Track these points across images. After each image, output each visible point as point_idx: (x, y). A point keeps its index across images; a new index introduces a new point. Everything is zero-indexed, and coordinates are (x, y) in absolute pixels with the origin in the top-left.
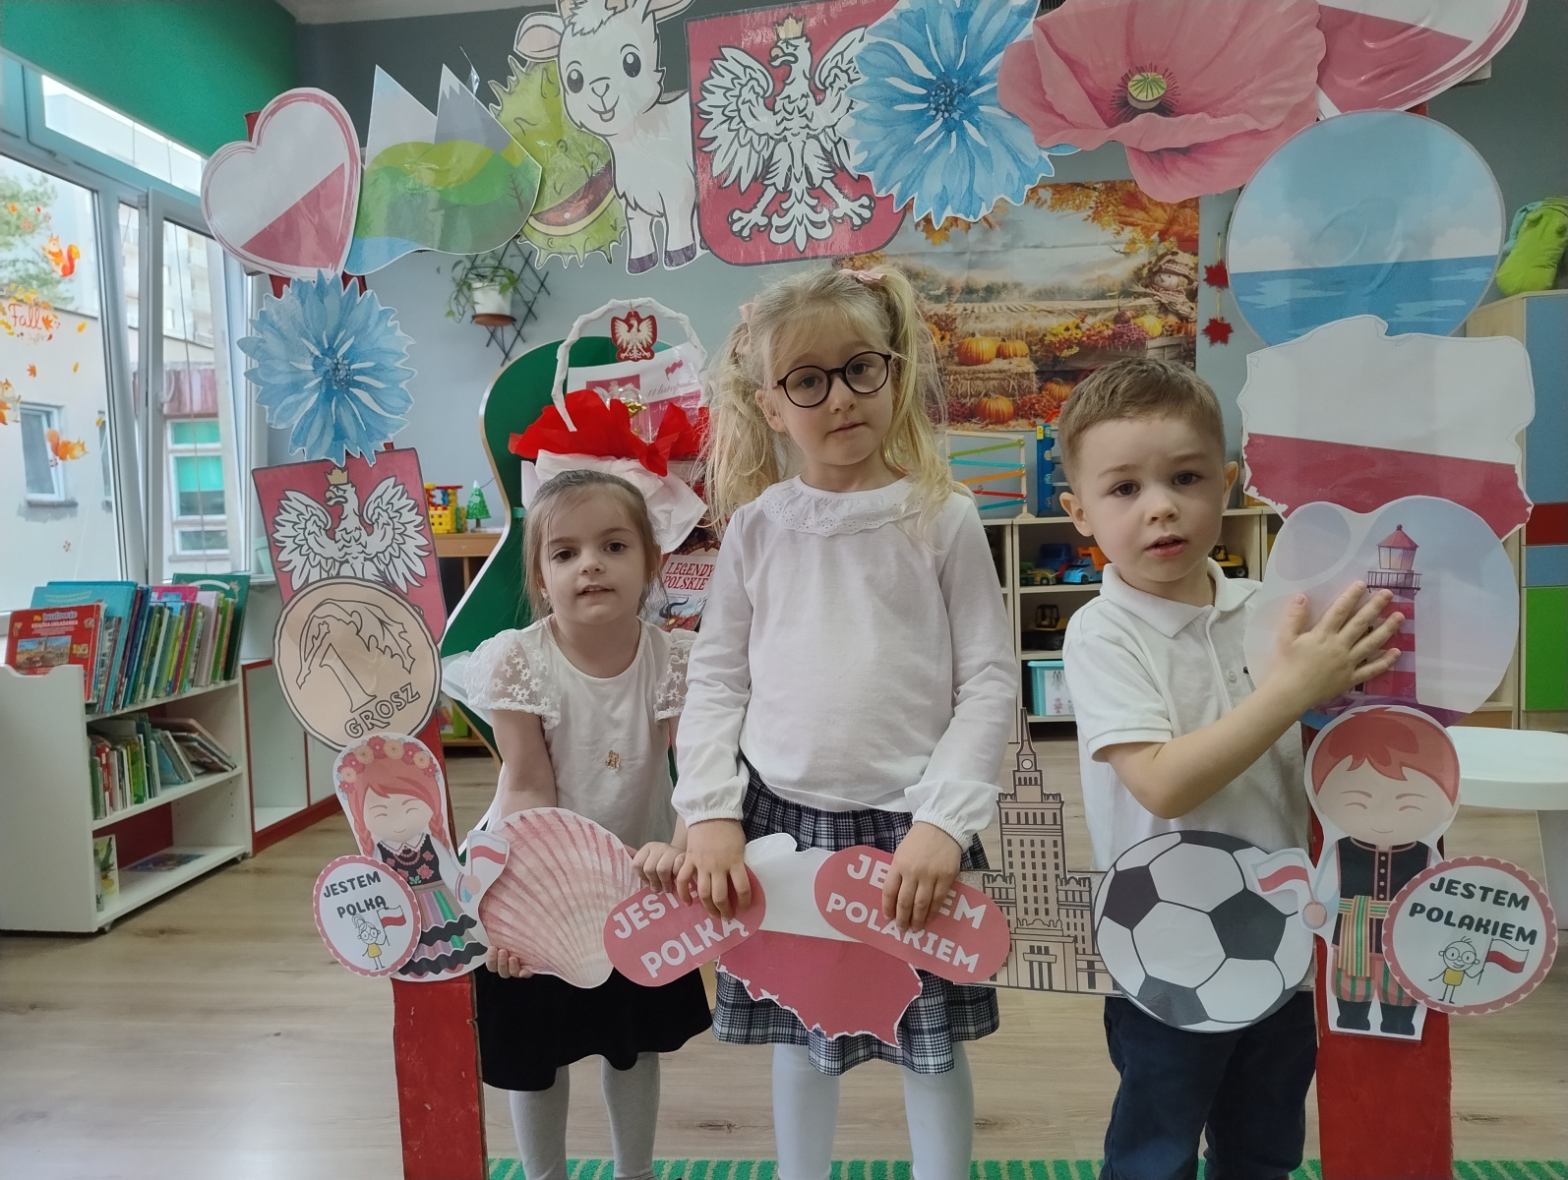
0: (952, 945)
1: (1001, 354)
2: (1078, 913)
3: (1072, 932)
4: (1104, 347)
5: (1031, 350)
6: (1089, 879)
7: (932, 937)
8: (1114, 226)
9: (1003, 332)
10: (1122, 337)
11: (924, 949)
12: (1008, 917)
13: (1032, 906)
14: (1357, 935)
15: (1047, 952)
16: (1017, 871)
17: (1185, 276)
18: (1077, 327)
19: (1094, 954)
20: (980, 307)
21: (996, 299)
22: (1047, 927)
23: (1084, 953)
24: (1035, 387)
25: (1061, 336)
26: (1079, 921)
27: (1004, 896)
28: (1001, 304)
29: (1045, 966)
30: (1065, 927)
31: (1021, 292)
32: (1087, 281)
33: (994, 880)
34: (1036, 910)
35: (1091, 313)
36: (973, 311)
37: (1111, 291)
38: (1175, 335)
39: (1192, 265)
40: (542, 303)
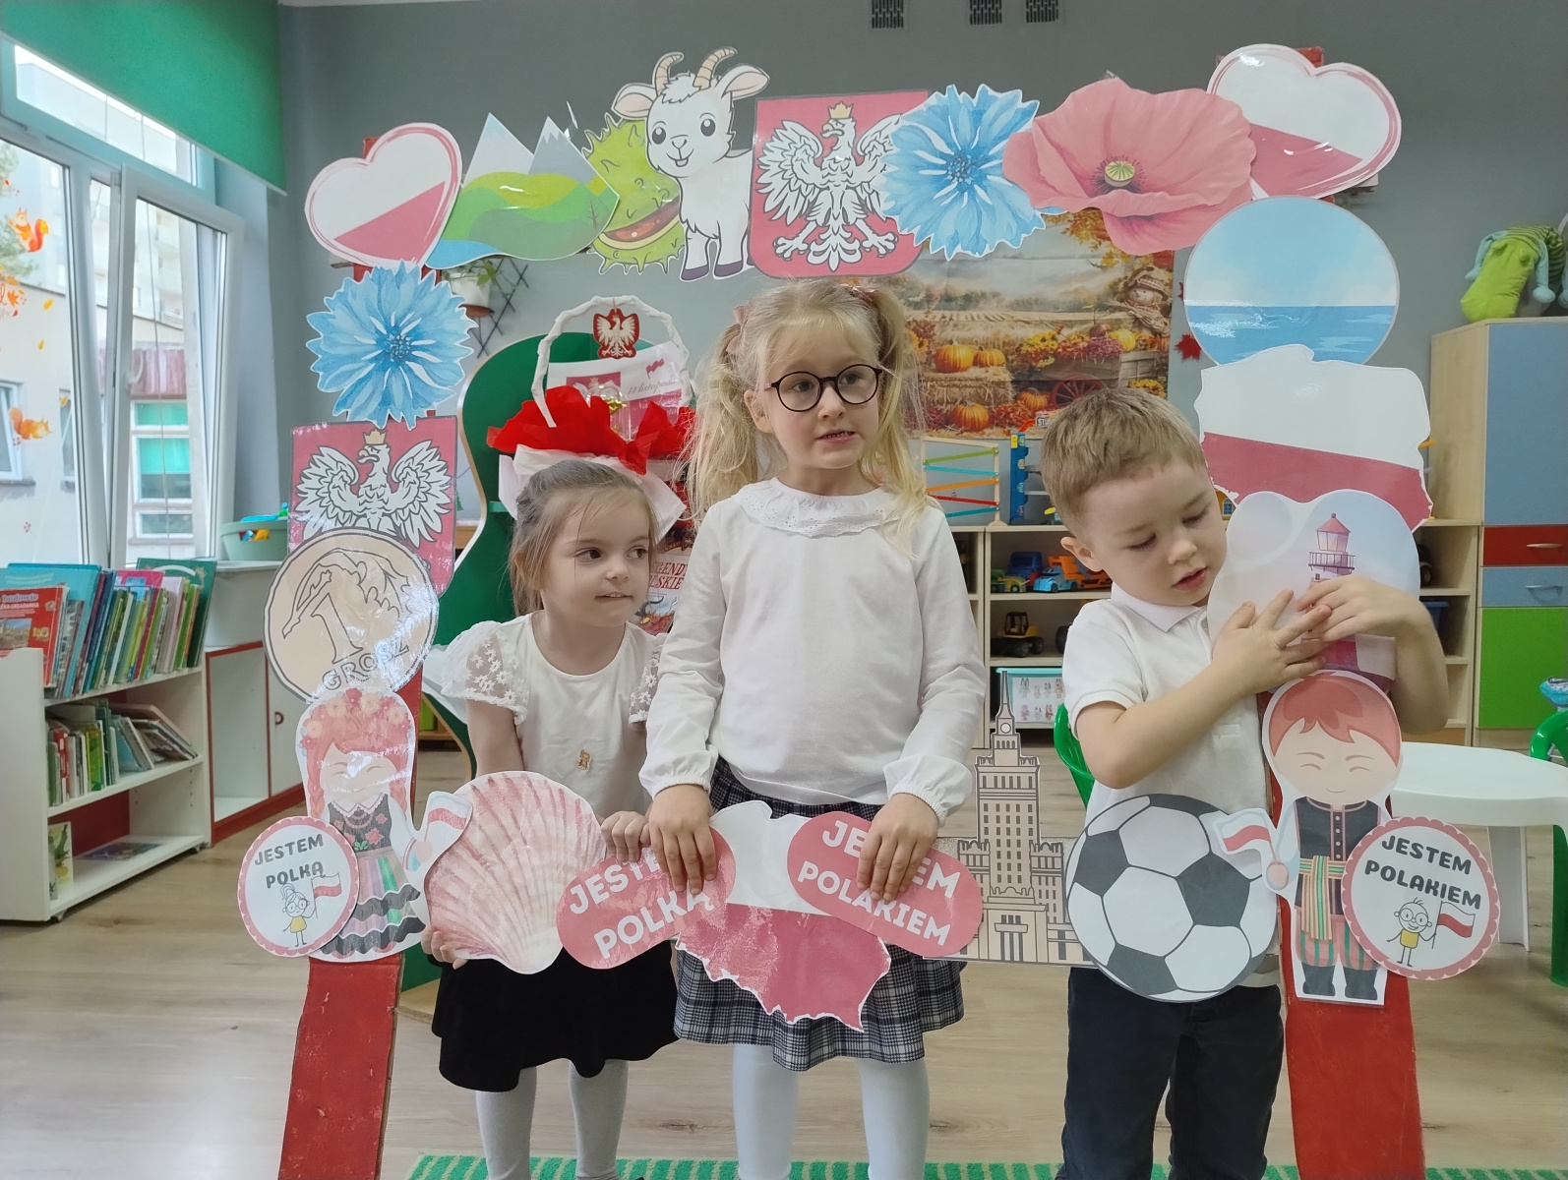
0: (924, 916)
1: (978, 362)
2: (1050, 880)
3: (1044, 901)
4: (1078, 359)
5: (1007, 359)
6: (1061, 844)
7: (904, 908)
8: (1092, 240)
9: (980, 341)
10: (1096, 349)
11: (895, 922)
12: (981, 885)
13: (1005, 873)
14: (1318, 896)
15: (1018, 922)
16: (992, 837)
17: (1160, 292)
18: (1053, 338)
19: (1065, 923)
20: (958, 316)
21: (974, 307)
22: (1019, 895)
23: (1055, 923)
24: (1010, 396)
25: (1037, 347)
26: (1050, 888)
27: (978, 863)
28: (980, 313)
29: (1016, 936)
30: (1037, 895)
31: (999, 302)
32: (1065, 293)
33: (969, 847)
34: (1009, 877)
35: (1068, 326)
36: (951, 319)
37: (1086, 304)
38: (1149, 350)
39: (1167, 281)
40: (520, 296)
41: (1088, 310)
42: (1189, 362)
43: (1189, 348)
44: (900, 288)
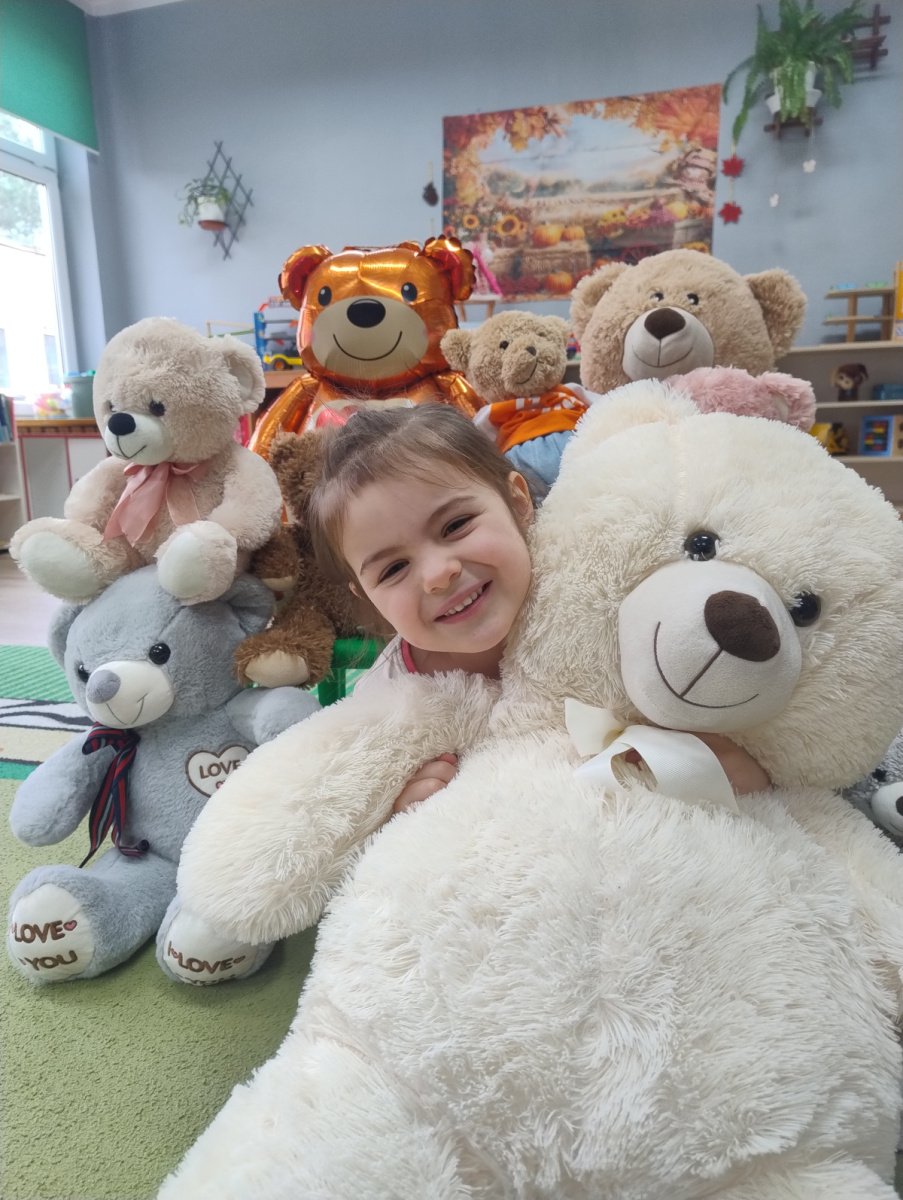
1: (564, 238)
4: (643, 229)
5: (587, 234)
8: (652, 130)
9: (566, 220)
10: (657, 220)
17: (706, 169)
18: (623, 213)
20: (550, 201)
21: (562, 193)
24: (589, 263)
25: (609, 221)
28: (567, 198)
31: (581, 187)
32: (631, 175)
35: (633, 202)
36: (544, 204)
37: (648, 183)
38: (698, 218)
39: (712, 159)
40: (249, 213)
41: (649, 188)
42: (731, 226)
43: (731, 213)
44: (506, 183)
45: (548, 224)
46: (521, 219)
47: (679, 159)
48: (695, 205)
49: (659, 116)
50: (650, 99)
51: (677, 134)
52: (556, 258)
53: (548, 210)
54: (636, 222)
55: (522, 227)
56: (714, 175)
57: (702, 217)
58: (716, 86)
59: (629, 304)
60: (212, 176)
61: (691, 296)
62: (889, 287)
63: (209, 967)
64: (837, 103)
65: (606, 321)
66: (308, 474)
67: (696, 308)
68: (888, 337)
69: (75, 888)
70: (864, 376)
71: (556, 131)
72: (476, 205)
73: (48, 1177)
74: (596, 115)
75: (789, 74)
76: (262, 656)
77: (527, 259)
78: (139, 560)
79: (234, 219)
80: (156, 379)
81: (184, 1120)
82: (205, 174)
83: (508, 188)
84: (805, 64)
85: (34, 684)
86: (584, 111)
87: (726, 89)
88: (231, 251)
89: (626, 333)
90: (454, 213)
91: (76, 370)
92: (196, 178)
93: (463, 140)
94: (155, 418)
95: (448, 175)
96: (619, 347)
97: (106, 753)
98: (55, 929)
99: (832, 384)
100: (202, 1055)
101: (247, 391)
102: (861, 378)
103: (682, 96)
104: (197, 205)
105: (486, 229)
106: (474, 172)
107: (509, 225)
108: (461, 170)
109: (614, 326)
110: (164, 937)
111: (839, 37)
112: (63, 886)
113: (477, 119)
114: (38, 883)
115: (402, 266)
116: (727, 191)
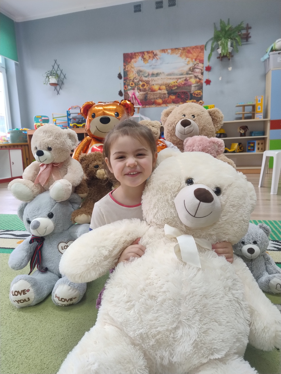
1: (160, 89)
4: (182, 87)
5: (166, 88)
8: (185, 58)
9: (160, 84)
10: (186, 84)
17: (201, 69)
18: (177, 82)
20: (155, 78)
21: (159, 76)
24: (167, 97)
25: (173, 85)
31: (164, 74)
32: (179, 71)
35: (180, 79)
37: (184, 73)
38: (198, 83)
39: (202, 66)
40: (65, 81)
41: (184, 75)
42: (208, 86)
43: (208, 82)
44: (142, 73)
45: (155, 85)
46: (147, 84)
47: (193, 66)
48: (198, 80)
49: (187, 54)
50: (184, 49)
51: (192, 59)
52: (157, 95)
53: (155, 81)
54: (180, 85)
55: (147, 86)
56: (203, 71)
57: (200, 83)
58: (203, 45)
59: (176, 117)
60: (53, 70)
61: (193, 116)
62: (254, 104)
63: (67, 300)
64: (237, 51)
65: (170, 122)
66: (90, 165)
67: (194, 119)
68: (254, 118)
69: (29, 281)
70: (247, 130)
71: (156, 58)
72: (134, 79)
73: (28, 355)
74: (168, 53)
75: (223, 43)
76: (79, 215)
77: (149, 95)
78: (44, 189)
79: (60, 83)
80: (49, 141)
81: (63, 339)
82: (51, 70)
83: (143, 74)
84: (228, 40)
85: (5, 225)
86: (165, 52)
87: (206, 46)
88: (59, 92)
89: (176, 125)
90: (127, 82)
91: (11, 128)
92: (49, 71)
93: (129, 60)
94: (49, 151)
95: (125, 70)
96: (174, 129)
97: (35, 243)
98: (24, 292)
99: (238, 131)
100: (66, 324)
101: (73, 143)
102: (246, 131)
103: (193, 48)
104: (49, 78)
105: (136, 86)
106: (133, 69)
107: (143, 85)
108: (129, 69)
109: (173, 123)
110: (54, 293)
111: (237, 33)
112: (26, 280)
113: (133, 54)
114: (19, 279)
115: (115, 107)
116: (206, 76)
